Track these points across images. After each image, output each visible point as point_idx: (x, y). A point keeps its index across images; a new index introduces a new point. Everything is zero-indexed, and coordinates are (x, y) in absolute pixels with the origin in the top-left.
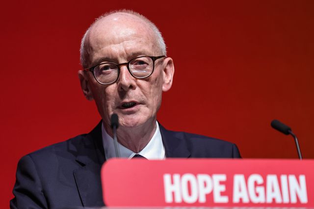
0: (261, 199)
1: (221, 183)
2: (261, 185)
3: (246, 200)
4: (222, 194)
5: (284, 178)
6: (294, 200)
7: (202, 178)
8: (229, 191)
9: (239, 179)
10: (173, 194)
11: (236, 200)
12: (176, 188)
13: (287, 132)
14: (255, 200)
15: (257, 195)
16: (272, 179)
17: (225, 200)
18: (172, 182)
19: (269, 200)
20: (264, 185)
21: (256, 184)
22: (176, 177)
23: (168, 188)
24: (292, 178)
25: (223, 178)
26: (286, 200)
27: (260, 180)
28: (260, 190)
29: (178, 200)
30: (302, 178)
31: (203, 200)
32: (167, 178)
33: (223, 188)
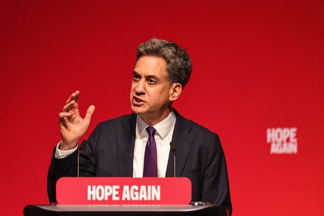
0: (137, 198)
1: (117, 190)
2: (137, 191)
3: (129, 199)
4: (117, 196)
5: (149, 187)
6: (153, 199)
7: (107, 187)
8: (120, 195)
9: (126, 188)
10: (92, 196)
11: (123, 199)
12: (93, 193)
14: (133, 199)
15: (135, 196)
16: (143, 188)
17: (118, 199)
18: (92, 190)
19: (141, 199)
20: (139, 191)
21: (135, 190)
22: (94, 187)
23: (89, 193)
24: (154, 187)
25: (118, 187)
26: (149, 199)
27: (137, 188)
28: (137, 193)
29: (94, 198)
30: (159, 187)
31: (106, 199)
32: (89, 187)
33: (117, 193)
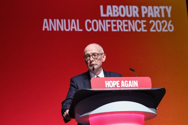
0: (128, 86)
1: (118, 83)
2: (127, 83)
3: (124, 86)
4: (119, 85)
5: (133, 81)
6: (135, 86)
7: (114, 81)
9: (122, 82)
10: (107, 85)
11: (122, 86)
12: (108, 84)
13: (133, 71)
14: (126, 86)
15: (127, 85)
16: (130, 82)
17: (119, 86)
18: (107, 83)
19: (129, 86)
20: (128, 83)
21: (126, 83)
22: (108, 82)
24: (135, 81)
25: (119, 81)
26: (133, 86)
27: (127, 82)
28: (127, 84)
29: (108, 87)
30: (137, 81)
31: (114, 87)
32: (106, 82)
33: (119, 84)
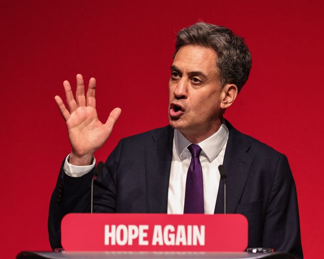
0: (172, 243)
1: (145, 231)
2: (173, 233)
3: (161, 243)
4: (145, 239)
5: (189, 227)
6: (195, 243)
7: (131, 227)
8: (149, 238)
9: (158, 228)
10: (110, 239)
11: (154, 243)
12: (112, 235)
14: (168, 243)
15: (169, 239)
16: (181, 228)
17: (146, 243)
18: (110, 231)
19: (178, 243)
20: (175, 233)
21: (170, 232)
22: (113, 227)
23: (107, 235)
24: (196, 227)
25: (146, 227)
26: (190, 243)
27: (173, 229)
28: (172, 236)
29: (113, 243)
30: (203, 228)
31: (130, 243)
32: (107, 227)
33: (145, 235)
